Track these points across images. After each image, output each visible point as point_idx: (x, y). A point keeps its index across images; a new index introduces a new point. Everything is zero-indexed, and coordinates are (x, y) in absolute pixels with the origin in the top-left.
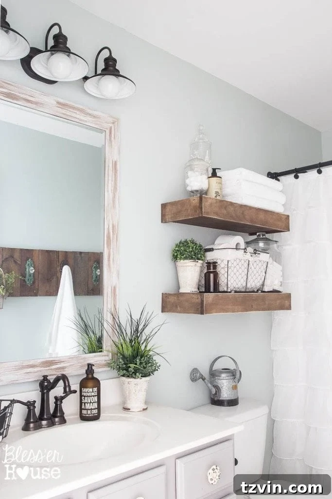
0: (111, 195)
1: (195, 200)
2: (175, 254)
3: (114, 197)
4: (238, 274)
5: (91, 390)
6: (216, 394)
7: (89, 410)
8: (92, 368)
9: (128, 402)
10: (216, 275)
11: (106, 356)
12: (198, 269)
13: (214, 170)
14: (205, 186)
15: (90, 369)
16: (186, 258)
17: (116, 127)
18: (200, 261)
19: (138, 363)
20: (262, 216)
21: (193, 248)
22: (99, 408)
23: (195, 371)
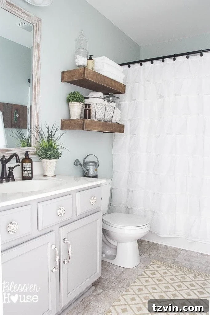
0: (37, 63)
1: (81, 70)
2: (69, 99)
3: (38, 64)
4: (100, 111)
5: (28, 164)
6: (87, 173)
7: (27, 174)
8: (28, 153)
9: (46, 172)
10: (90, 111)
11: (33, 149)
12: (81, 107)
13: (91, 56)
14: (86, 64)
15: (27, 154)
16: (74, 101)
17: (39, 23)
18: (82, 103)
19: (52, 152)
20: (113, 83)
21: (78, 96)
22: (32, 174)
23: (77, 161)
